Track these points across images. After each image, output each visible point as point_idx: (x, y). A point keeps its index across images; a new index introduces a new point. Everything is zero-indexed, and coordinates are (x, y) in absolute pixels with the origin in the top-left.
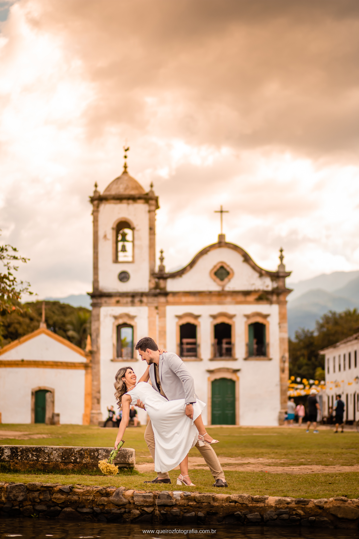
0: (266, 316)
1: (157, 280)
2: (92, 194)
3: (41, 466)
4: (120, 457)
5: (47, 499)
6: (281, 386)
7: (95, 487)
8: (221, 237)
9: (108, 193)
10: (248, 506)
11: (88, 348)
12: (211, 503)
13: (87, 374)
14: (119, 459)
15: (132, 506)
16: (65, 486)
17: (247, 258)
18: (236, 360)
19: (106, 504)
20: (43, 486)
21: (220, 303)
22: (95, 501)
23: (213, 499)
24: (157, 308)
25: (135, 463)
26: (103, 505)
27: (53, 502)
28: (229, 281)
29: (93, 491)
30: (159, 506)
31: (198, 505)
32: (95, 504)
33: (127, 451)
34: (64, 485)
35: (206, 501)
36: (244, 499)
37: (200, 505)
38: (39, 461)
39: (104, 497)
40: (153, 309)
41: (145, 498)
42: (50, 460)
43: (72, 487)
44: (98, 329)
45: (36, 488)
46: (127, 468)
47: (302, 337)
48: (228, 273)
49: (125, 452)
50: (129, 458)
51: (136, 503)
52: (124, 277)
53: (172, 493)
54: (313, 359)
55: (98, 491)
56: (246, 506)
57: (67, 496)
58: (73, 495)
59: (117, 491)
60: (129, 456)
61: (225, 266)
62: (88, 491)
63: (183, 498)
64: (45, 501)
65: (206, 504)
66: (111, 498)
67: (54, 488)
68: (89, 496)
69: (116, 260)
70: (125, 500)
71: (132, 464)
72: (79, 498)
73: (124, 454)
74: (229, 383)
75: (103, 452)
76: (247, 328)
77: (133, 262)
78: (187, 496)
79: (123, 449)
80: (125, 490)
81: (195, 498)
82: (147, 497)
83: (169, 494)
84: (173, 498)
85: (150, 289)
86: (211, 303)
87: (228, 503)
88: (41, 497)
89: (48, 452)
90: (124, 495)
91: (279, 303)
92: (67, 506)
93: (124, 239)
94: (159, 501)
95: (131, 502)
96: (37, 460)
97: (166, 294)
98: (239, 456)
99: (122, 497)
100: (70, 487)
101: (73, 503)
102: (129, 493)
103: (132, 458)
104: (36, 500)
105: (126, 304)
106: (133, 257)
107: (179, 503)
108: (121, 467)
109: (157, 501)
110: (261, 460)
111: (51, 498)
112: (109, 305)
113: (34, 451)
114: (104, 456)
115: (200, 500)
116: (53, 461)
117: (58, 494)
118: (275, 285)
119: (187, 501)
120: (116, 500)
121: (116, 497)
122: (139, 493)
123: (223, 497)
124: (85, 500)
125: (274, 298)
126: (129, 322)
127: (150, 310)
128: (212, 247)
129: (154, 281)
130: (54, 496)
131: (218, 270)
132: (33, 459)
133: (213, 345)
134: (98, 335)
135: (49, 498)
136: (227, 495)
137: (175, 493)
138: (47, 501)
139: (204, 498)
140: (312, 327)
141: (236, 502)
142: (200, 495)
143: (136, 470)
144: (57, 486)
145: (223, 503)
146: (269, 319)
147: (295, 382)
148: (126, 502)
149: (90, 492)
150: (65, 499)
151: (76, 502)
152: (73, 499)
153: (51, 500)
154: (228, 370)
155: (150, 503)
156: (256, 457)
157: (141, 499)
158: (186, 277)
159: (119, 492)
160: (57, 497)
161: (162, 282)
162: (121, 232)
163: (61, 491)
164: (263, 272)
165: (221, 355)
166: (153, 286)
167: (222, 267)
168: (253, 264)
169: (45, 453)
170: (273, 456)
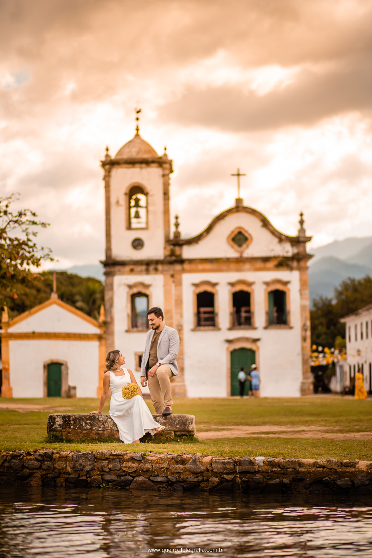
0: (286, 283)
1: (172, 247)
2: (103, 159)
3: (95, 435)
4: (180, 424)
5: (117, 468)
6: (303, 355)
7: (169, 455)
8: (239, 201)
9: (119, 157)
10: (337, 472)
11: (102, 318)
12: (297, 468)
13: (100, 345)
14: (178, 427)
15: (210, 474)
16: (136, 453)
17: (265, 223)
18: (255, 329)
19: (181, 472)
20: (112, 454)
21: (238, 270)
22: (170, 469)
23: (299, 465)
24: (172, 276)
25: (195, 430)
26: (178, 473)
27: (124, 471)
28: (248, 246)
29: (167, 458)
30: (240, 473)
31: (282, 472)
32: (170, 473)
33: (187, 418)
34: (134, 452)
35: (291, 467)
36: (332, 464)
37: (285, 471)
38: (94, 430)
39: (179, 465)
40: (168, 277)
41: (224, 465)
42: (105, 428)
43: (143, 455)
44: (112, 299)
45: (105, 456)
46: (187, 436)
47: (320, 305)
48: (246, 239)
49: (185, 419)
50: (189, 425)
51: (214, 470)
52: (138, 244)
53: (254, 458)
54: (332, 328)
55: (173, 459)
56: (335, 471)
57: (139, 465)
58: (146, 463)
59: (193, 457)
60: (189, 423)
61: (243, 232)
62: (162, 459)
63: (266, 464)
64: (115, 470)
65: (292, 470)
66: (187, 466)
67: (124, 456)
68: (163, 463)
69: (129, 227)
70: (202, 468)
71: (193, 431)
72: (152, 466)
73: (184, 421)
74: (249, 353)
75: (161, 420)
76: (267, 295)
77: (146, 228)
78: (271, 462)
79: (183, 416)
80: (202, 457)
81: (280, 464)
82: (227, 463)
83: (251, 460)
84: (255, 465)
85: (166, 257)
86: (229, 270)
87: (315, 468)
88: (111, 466)
89: (102, 421)
90: (202, 462)
91: (299, 269)
92: (139, 476)
93: (137, 205)
94: (241, 468)
95: (209, 469)
96: (91, 429)
97: (181, 261)
98: (287, 424)
99: (200, 464)
100: (141, 454)
101: (146, 471)
102: (207, 459)
103: (192, 425)
104: (105, 469)
105: (140, 273)
106: (147, 223)
107: (262, 470)
108: (181, 435)
109: (238, 468)
110: (313, 427)
111: (121, 466)
112: (122, 273)
113: (87, 419)
114: (162, 423)
115: (285, 466)
116: (108, 429)
117: (129, 462)
118: (295, 251)
119: (271, 467)
120: (193, 467)
121: (193, 464)
122: (218, 460)
123: (309, 462)
124: (159, 468)
125: (295, 264)
126: (144, 291)
127: (165, 279)
128: (230, 212)
129: (170, 248)
130: (124, 465)
131: (236, 236)
132: (87, 427)
133: (231, 314)
134: (111, 305)
135: (119, 467)
136: (314, 460)
137: (257, 458)
138: (117, 470)
139: (290, 463)
140: (330, 295)
141: (323, 467)
142: (285, 460)
143: (197, 437)
144: (127, 453)
145: (310, 469)
146: (289, 286)
147: (316, 351)
148: (204, 469)
149: (164, 459)
150: (137, 467)
151: (149, 470)
152: (145, 467)
153: (121, 469)
154: (247, 339)
155: (231, 470)
156: (306, 424)
157: (221, 466)
158: (203, 243)
159: (196, 458)
160: (128, 466)
161: (177, 249)
162: (134, 197)
163: (132, 459)
164: (283, 237)
165: (240, 324)
166: (168, 253)
167: (240, 233)
168: (272, 229)
169: (99, 421)
170: (323, 423)
